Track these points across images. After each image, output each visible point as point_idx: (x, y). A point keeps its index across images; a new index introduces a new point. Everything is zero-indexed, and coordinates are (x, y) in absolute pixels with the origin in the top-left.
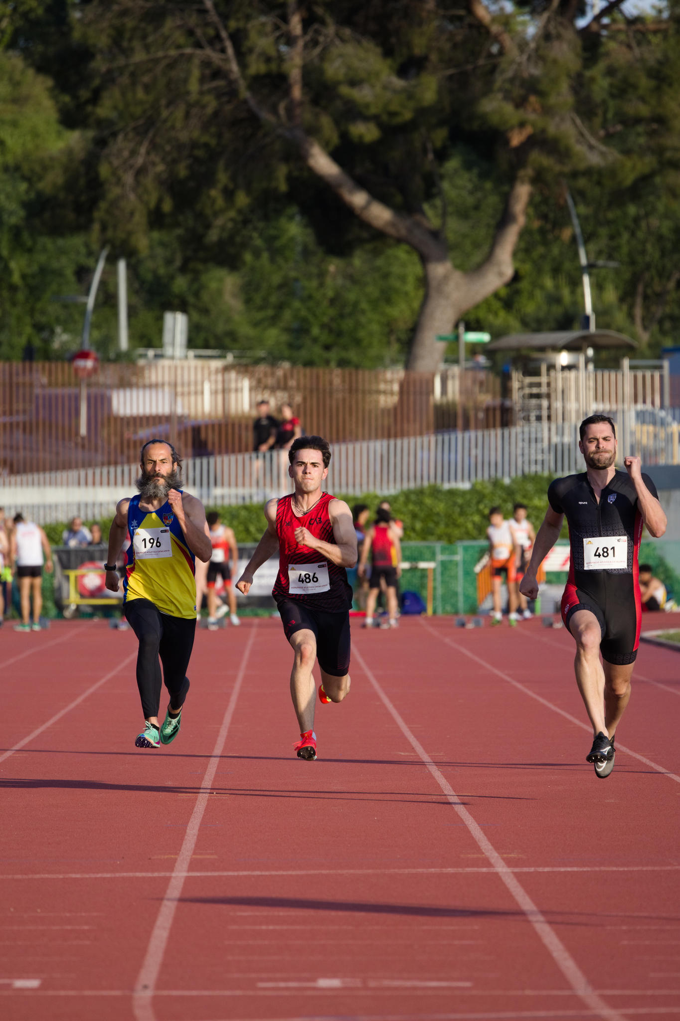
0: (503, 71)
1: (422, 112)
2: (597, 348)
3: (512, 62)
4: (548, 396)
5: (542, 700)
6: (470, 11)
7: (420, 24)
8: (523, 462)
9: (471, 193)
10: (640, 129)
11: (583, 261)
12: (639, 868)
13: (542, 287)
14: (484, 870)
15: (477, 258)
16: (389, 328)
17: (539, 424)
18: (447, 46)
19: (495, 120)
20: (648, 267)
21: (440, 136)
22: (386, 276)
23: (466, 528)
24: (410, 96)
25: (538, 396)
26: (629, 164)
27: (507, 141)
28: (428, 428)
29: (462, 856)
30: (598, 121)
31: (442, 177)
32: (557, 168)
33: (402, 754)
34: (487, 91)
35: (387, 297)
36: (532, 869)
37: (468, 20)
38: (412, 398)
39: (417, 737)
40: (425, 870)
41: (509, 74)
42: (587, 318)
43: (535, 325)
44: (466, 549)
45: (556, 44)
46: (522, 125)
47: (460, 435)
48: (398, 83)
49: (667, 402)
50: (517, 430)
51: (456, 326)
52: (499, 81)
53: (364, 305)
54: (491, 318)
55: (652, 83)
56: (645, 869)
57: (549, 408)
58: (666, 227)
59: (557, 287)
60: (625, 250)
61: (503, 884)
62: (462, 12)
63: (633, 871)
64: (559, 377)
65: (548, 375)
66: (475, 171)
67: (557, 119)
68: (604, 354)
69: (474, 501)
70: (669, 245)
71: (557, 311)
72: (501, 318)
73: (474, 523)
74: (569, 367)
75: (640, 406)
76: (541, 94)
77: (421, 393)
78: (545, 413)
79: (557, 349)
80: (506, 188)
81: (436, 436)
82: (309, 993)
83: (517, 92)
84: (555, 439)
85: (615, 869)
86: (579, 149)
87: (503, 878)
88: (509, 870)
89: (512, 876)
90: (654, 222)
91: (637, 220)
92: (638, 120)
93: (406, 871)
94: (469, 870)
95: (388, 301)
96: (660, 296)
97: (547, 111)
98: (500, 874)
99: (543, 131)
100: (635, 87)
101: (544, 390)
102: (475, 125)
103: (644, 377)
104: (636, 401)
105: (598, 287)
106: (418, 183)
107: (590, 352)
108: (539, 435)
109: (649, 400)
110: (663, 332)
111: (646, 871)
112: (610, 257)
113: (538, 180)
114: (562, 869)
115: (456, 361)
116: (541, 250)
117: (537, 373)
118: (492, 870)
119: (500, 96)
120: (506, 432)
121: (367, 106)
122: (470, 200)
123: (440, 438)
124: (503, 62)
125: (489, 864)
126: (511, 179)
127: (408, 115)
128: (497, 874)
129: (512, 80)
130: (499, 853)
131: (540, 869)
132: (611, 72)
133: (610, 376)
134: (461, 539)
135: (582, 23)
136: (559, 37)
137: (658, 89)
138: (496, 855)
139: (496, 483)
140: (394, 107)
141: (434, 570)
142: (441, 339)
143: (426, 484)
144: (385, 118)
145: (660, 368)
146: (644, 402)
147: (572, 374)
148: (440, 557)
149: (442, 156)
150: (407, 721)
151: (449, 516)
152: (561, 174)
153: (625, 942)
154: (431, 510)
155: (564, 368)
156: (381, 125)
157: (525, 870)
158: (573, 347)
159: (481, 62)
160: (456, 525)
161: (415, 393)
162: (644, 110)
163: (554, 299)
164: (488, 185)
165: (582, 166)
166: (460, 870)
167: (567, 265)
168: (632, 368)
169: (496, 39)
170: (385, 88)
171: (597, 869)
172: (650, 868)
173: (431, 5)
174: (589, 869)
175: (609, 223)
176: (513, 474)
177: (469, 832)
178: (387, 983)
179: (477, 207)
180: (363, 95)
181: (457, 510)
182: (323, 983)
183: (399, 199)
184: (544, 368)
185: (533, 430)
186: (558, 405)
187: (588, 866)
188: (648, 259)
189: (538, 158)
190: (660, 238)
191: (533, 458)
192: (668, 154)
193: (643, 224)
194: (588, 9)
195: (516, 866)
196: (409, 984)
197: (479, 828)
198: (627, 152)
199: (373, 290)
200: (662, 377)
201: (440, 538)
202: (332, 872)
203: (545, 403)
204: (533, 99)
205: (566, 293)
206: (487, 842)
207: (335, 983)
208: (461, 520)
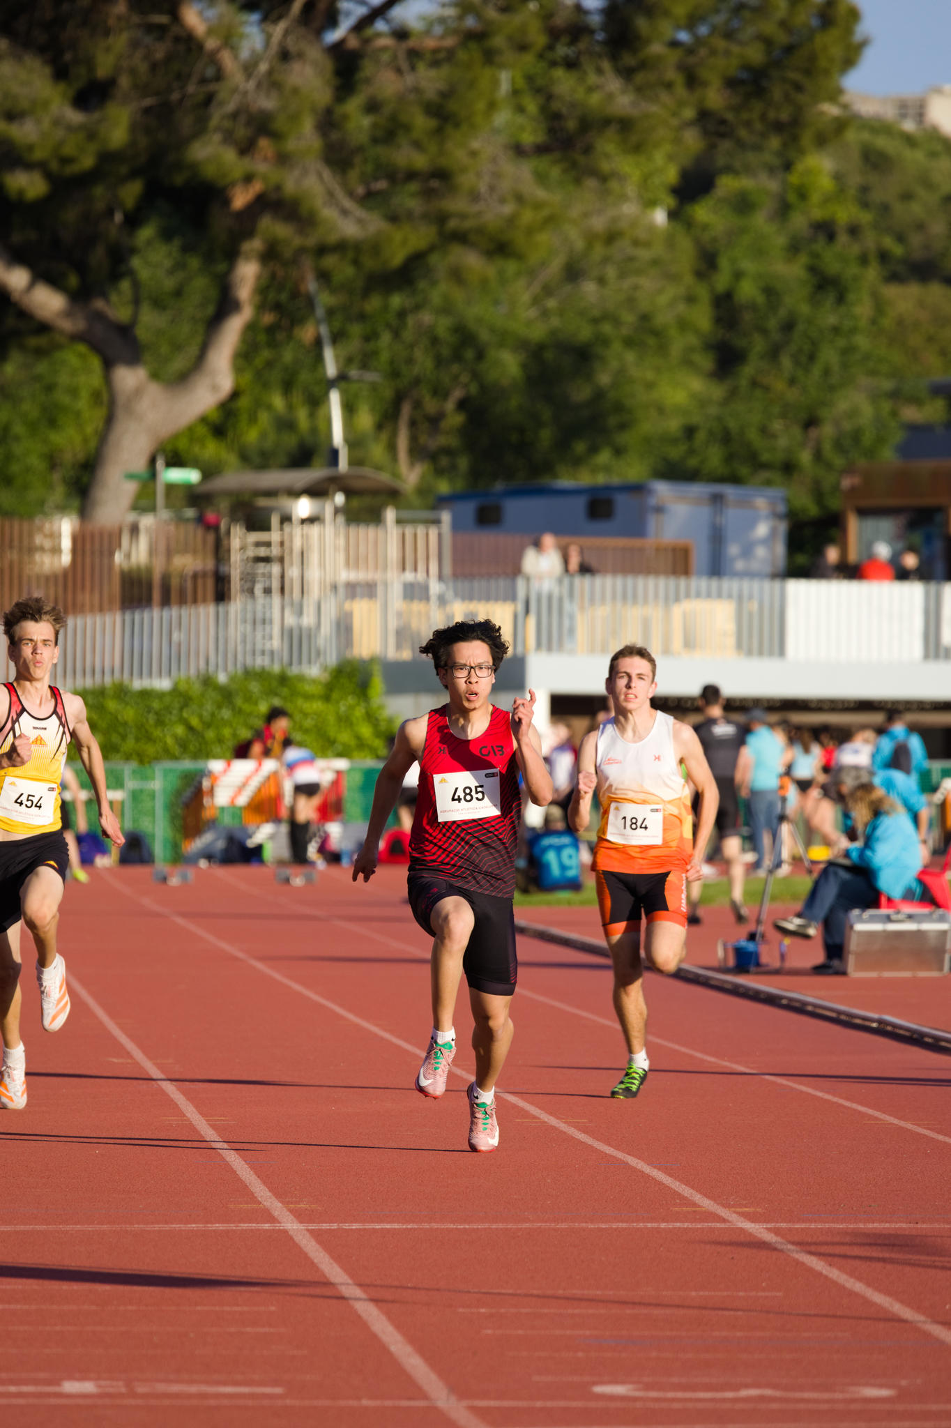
0: (222, 104)
1: (107, 158)
2: (349, 493)
3: (235, 90)
4: (281, 560)
5: (297, 987)
6: (175, 16)
7: (107, 32)
8: (245, 653)
9: (171, 272)
10: (413, 187)
11: (331, 369)
12: (486, 1226)
13: (269, 407)
14: (266, 1226)
15: (179, 363)
16: (52, 461)
17: (268, 599)
18: (143, 68)
19: (210, 172)
20: (417, 381)
21: (131, 192)
22: (50, 388)
23: (165, 743)
24: (91, 135)
25: (267, 560)
26: (398, 236)
27: (227, 202)
28: (111, 602)
29: (232, 1206)
30: (354, 175)
31: (133, 251)
32: (297, 241)
33: (115, 1060)
34: (200, 129)
35: (51, 418)
36: (335, 1226)
37: (175, 30)
38: (88, 560)
39: (131, 1037)
40: (182, 1227)
41: (231, 107)
42: (335, 453)
43: (260, 460)
44: (166, 773)
45: (296, 67)
46: (248, 179)
47: (156, 612)
48: (75, 117)
49: (448, 569)
50: (236, 606)
51: (152, 461)
52: (216, 117)
53: (18, 429)
54: (196, 449)
55: (432, 123)
56: (494, 1226)
57: (283, 577)
58: (443, 325)
59: (290, 407)
60: (385, 356)
61: (296, 1245)
62: (163, 19)
63: (478, 1229)
64: (297, 535)
65: (282, 529)
66: (177, 243)
67: (296, 173)
68: (356, 503)
69: (177, 705)
70: (446, 352)
71: (290, 441)
72: (211, 449)
73: (175, 737)
74: (311, 520)
75: (409, 576)
76: (276, 136)
77: (101, 553)
78: (275, 585)
79: (295, 494)
80: (221, 267)
81: (124, 614)
82: (53, 1401)
83: (242, 132)
84: (290, 620)
85: (452, 1226)
86: (328, 213)
87: (296, 1239)
88: (301, 1227)
89: (308, 1235)
90: (427, 317)
91: (402, 314)
92: (411, 175)
93: (157, 1227)
94: (244, 1226)
95: (52, 423)
96: (435, 421)
97: (283, 159)
98: (291, 1233)
99: (278, 188)
100: (407, 128)
101: (275, 551)
102: (179, 179)
103: (415, 535)
104: (404, 569)
105: (349, 409)
106: (98, 256)
107: (340, 499)
108: (268, 615)
109: (421, 566)
110: (439, 472)
111: (497, 1229)
112: (364, 366)
113: (270, 255)
114: (378, 1226)
115: (152, 509)
116: (266, 354)
117: (266, 527)
118: (277, 1226)
119: (217, 137)
120: (221, 609)
121: (31, 148)
122: (169, 283)
123: (128, 617)
124: (223, 91)
125: (272, 1219)
126: (232, 255)
127: (87, 162)
128: (285, 1232)
129: (235, 116)
130: (282, 1202)
131: (346, 1226)
132: (372, 107)
133: (366, 533)
134: (157, 759)
135: (334, 36)
136: (300, 56)
137: (439, 132)
138: (280, 1205)
139: (207, 681)
140: (68, 150)
141: (122, 803)
142: (131, 476)
143: (108, 680)
144: (54, 166)
145: (437, 522)
146: (416, 570)
147: (314, 530)
148: (131, 784)
149: (133, 221)
150: (112, 1014)
151: (140, 727)
152: (302, 250)
153: (489, 1332)
154: (116, 718)
155: (303, 521)
156: (49, 176)
157: (325, 1226)
158: (317, 492)
159: (191, 88)
160: (149, 739)
161: (93, 553)
162: (420, 161)
163: (286, 424)
164: (194, 262)
165: (332, 238)
166: (232, 1226)
167: (304, 376)
168: (399, 521)
169: (213, 59)
170: (57, 122)
171: (426, 1226)
172: (501, 1226)
173: (121, 8)
174: (416, 1226)
175: (362, 317)
176: (230, 667)
177: (234, 1172)
178: (161, 1388)
179: (178, 293)
180: (25, 132)
181: (152, 719)
182: (70, 1387)
183: (73, 280)
184: (275, 520)
185: (259, 608)
186: (293, 572)
187: (413, 1222)
188: (416, 370)
189: (271, 227)
190: (435, 341)
191: (259, 647)
192: (452, 224)
193: (410, 321)
194: (341, 18)
195: (311, 1221)
196: (193, 1389)
197: (247, 1166)
198: (394, 219)
199: (30, 408)
200: (440, 535)
201: (128, 758)
202: (51, 1227)
203: (275, 569)
204: (264, 143)
205: (302, 415)
206: (263, 1187)
207: (88, 1387)
208: (157, 733)
